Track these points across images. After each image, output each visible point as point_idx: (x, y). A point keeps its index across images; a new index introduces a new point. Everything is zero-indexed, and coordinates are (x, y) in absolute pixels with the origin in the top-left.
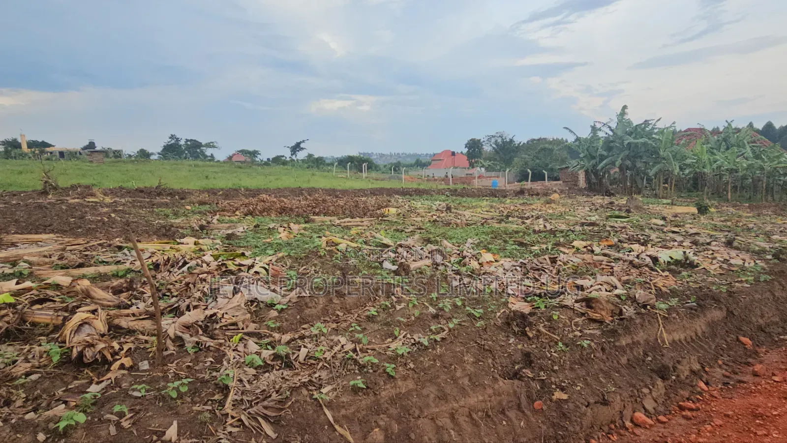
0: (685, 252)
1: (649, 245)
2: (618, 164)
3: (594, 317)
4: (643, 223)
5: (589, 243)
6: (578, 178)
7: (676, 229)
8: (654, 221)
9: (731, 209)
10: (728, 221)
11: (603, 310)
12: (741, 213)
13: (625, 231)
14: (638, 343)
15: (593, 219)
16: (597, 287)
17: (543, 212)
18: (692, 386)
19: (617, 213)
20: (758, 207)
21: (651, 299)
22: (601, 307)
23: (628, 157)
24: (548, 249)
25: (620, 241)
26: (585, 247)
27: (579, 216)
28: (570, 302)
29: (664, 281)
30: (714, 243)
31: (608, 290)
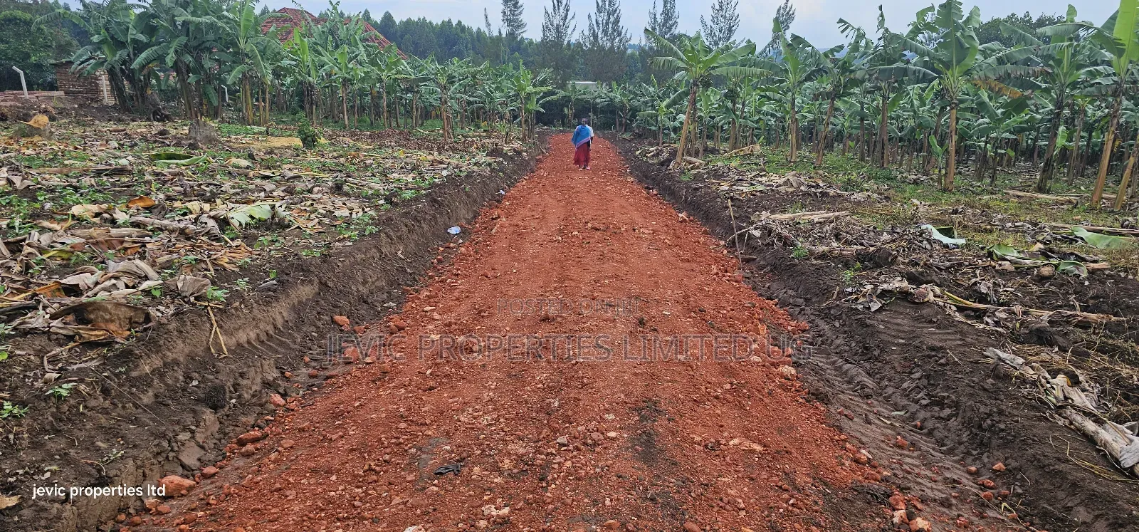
0: (273, 207)
1: (218, 201)
2: (170, 59)
3: (93, 339)
4: (214, 164)
5: (104, 206)
6: (97, 85)
7: (268, 173)
8: (234, 160)
9: (348, 140)
10: (342, 156)
11: (112, 321)
12: (359, 144)
13: (179, 180)
14: (176, 362)
15: (123, 162)
16: (108, 283)
17: (12, 154)
18: (261, 405)
19: (172, 150)
20: (380, 136)
21: (204, 286)
22: (108, 317)
23: (186, 48)
24: (14, 228)
25: (169, 198)
26: (97, 215)
27: (94, 158)
28: (40, 320)
29: (231, 255)
30: (316, 189)
31: (131, 285)
